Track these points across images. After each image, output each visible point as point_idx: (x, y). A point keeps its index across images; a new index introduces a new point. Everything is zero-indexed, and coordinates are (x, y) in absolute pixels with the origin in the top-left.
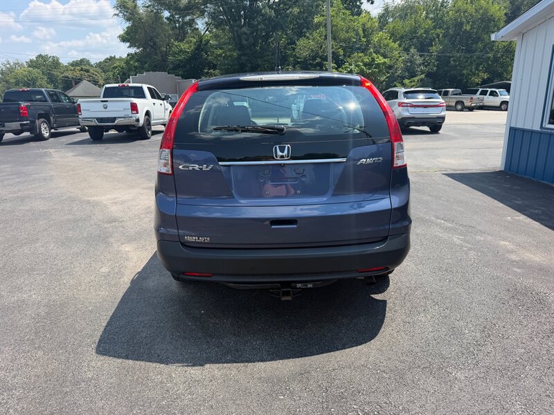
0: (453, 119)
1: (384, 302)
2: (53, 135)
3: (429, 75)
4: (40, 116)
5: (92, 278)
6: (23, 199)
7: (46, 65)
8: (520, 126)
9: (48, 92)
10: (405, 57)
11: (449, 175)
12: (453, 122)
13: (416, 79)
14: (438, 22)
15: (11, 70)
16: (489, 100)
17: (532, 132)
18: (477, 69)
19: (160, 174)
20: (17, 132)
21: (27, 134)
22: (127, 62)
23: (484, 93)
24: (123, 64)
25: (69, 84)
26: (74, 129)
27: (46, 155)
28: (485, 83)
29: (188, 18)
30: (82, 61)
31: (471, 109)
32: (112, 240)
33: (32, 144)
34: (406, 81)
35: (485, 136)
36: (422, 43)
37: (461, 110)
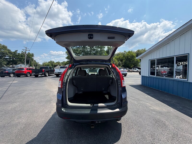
0: (128, 74)
1: (121, 124)
2: (49, 76)
3: (123, 65)
4: (47, 72)
5: (42, 114)
6: (35, 90)
7: (52, 63)
8: (144, 75)
9: (49, 67)
10: (118, 62)
11: (130, 85)
12: (129, 74)
13: (121, 66)
14: (124, 56)
15: (45, 63)
16: (134, 70)
17: (147, 77)
18: (132, 65)
19: (59, 88)
20: (41, 75)
21: (43, 75)
22: (67, 62)
23: (133, 69)
24: (66, 63)
25: (55, 66)
26: (54, 74)
27: (46, 80)
28: (133, 67)
29: (78, 55)
30: (58, 62)
31: (131, 72)
32: (52, 101)
33: (44, 77)
34: (119, 67)
35: (135, 77)
36: (121, 60)
37: (129, 72)
